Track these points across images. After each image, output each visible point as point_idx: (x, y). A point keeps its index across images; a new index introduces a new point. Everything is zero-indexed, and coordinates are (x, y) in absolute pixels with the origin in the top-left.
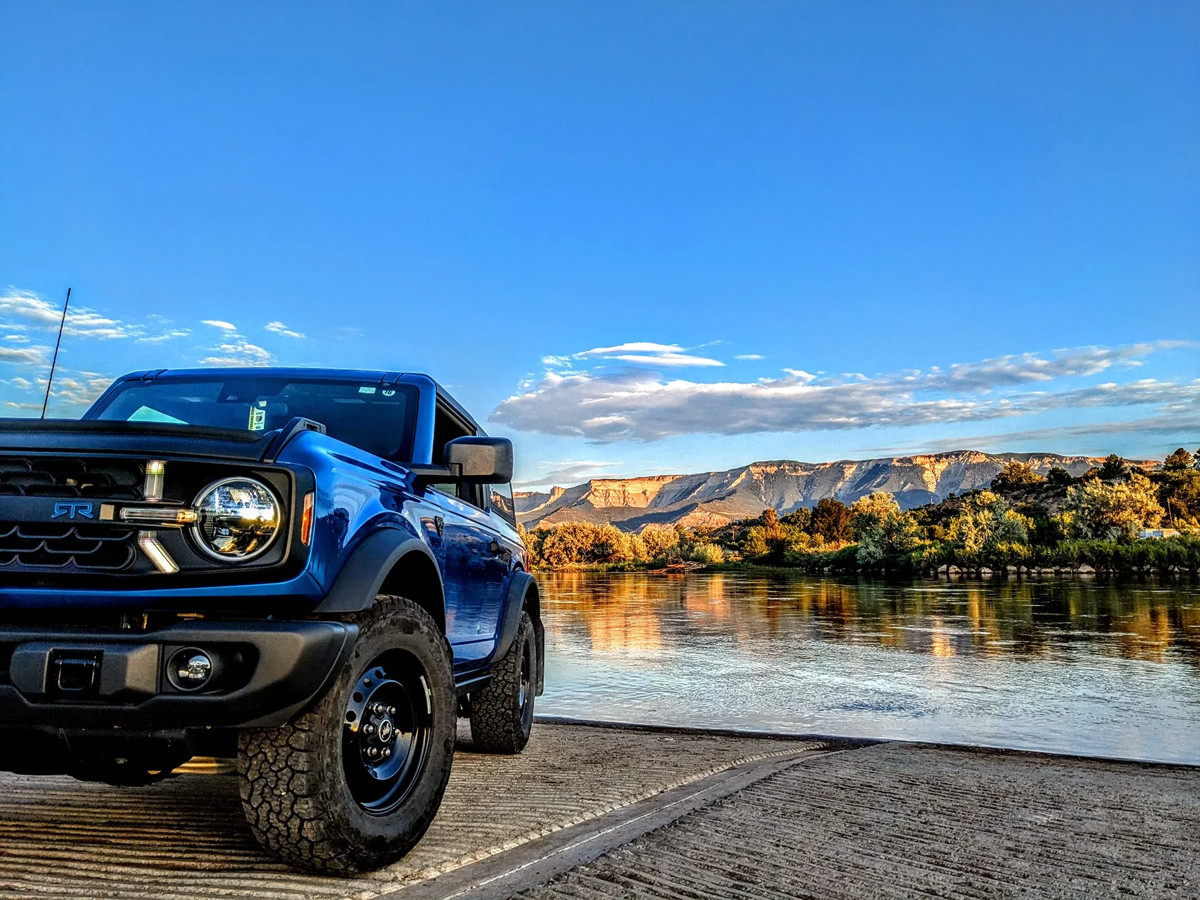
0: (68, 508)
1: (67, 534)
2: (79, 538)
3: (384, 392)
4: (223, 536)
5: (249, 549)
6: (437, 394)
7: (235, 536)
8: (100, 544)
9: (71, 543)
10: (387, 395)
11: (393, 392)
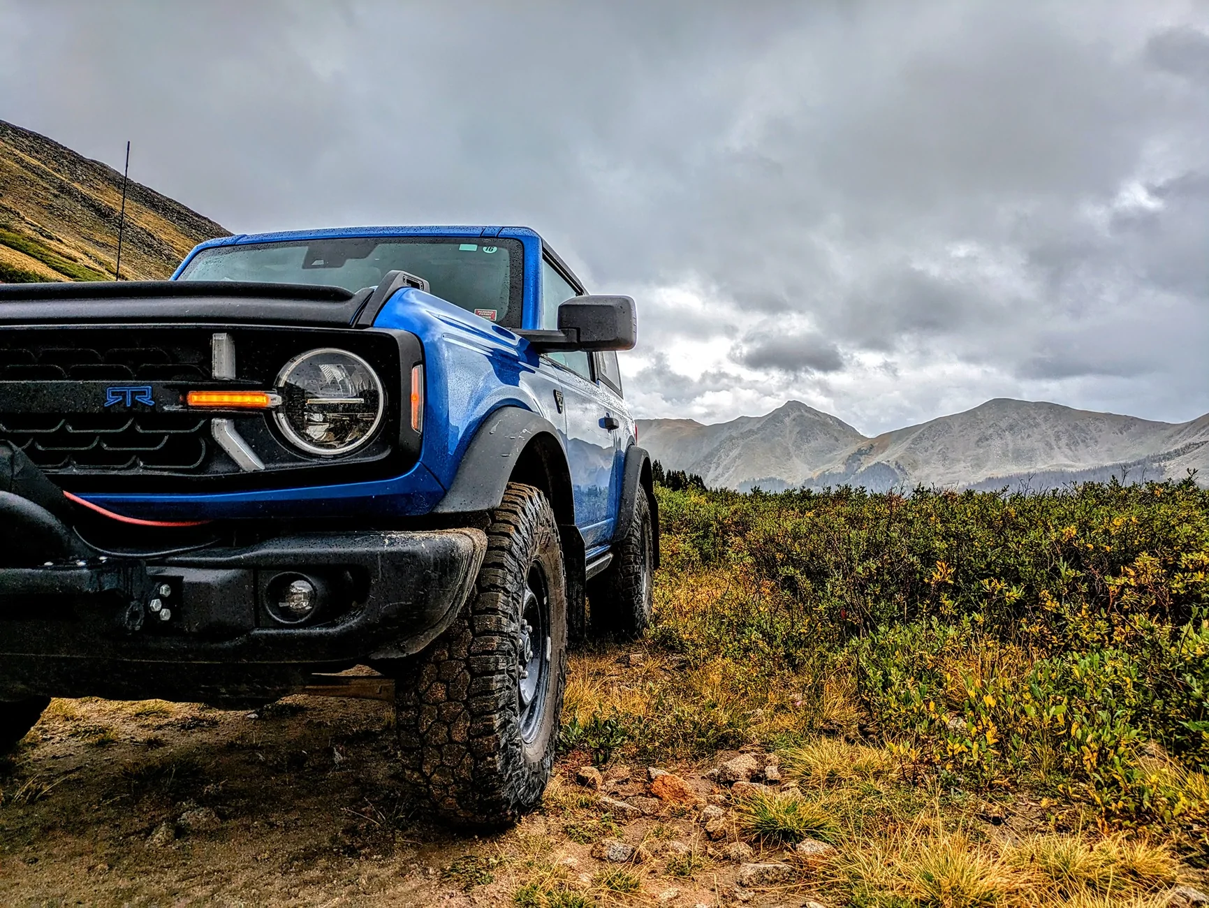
0: (124, 394)
1: (125, 427)
2: (141, 431)
3: (485, 248)
4: (316, 424)
5: (348, 440)
6: (544, 249)
7: (330, 423)
8: (166, 438)
9: (130, 438)
10: (488, 252)
11: (495, 249)
